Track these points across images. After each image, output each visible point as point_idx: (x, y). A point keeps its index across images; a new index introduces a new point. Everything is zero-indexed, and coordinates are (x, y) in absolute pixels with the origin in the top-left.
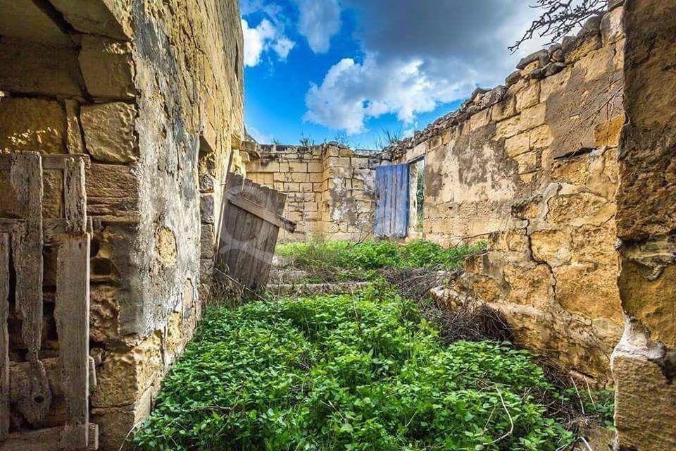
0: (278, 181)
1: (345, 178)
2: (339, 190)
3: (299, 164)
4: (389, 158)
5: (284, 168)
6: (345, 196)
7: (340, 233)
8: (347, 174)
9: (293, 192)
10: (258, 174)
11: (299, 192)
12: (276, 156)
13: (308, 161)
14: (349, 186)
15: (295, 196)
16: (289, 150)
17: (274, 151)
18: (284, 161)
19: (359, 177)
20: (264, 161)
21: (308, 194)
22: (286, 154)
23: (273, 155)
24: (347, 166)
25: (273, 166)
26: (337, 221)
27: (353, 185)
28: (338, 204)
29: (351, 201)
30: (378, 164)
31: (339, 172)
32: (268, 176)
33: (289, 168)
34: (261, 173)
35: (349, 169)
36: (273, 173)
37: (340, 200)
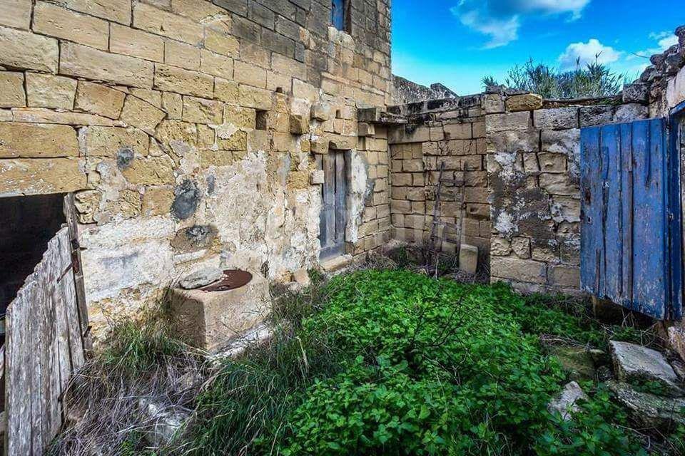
0: (427, 155)
1: (521, 152)
2: (508, 174)
3: (460, 127)
4: (642, 97)
5: (437, 133)
6: (522, 185)
7: (513, 259)
8: (524, 144)
9: (451, 170)
10: (404, 146)
11: (461, 170)
12: (428, 118)
13: (474, 120)
14: (531, 167)
15: (454, 177)
16: (446, 106)
17: (425, 110)
18: (436, 123)
19: (554, 148)
20: (409, 127)
21: (475, 174)
22: (442, 112)
23: (424, 116)
24: (524, 127)
25: (421, 134)
26: (505, 233)
27: (543, 166)
28: (507, 202)
29: (536, 195)
30: (608, 115)
31: (505, 142)
32: (416, 148)
33: (444, 133)
34: (407, 144)
35: (530, 132)
36: (421, 142)
37: (511, 194)
